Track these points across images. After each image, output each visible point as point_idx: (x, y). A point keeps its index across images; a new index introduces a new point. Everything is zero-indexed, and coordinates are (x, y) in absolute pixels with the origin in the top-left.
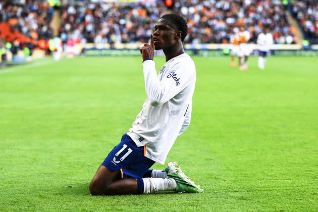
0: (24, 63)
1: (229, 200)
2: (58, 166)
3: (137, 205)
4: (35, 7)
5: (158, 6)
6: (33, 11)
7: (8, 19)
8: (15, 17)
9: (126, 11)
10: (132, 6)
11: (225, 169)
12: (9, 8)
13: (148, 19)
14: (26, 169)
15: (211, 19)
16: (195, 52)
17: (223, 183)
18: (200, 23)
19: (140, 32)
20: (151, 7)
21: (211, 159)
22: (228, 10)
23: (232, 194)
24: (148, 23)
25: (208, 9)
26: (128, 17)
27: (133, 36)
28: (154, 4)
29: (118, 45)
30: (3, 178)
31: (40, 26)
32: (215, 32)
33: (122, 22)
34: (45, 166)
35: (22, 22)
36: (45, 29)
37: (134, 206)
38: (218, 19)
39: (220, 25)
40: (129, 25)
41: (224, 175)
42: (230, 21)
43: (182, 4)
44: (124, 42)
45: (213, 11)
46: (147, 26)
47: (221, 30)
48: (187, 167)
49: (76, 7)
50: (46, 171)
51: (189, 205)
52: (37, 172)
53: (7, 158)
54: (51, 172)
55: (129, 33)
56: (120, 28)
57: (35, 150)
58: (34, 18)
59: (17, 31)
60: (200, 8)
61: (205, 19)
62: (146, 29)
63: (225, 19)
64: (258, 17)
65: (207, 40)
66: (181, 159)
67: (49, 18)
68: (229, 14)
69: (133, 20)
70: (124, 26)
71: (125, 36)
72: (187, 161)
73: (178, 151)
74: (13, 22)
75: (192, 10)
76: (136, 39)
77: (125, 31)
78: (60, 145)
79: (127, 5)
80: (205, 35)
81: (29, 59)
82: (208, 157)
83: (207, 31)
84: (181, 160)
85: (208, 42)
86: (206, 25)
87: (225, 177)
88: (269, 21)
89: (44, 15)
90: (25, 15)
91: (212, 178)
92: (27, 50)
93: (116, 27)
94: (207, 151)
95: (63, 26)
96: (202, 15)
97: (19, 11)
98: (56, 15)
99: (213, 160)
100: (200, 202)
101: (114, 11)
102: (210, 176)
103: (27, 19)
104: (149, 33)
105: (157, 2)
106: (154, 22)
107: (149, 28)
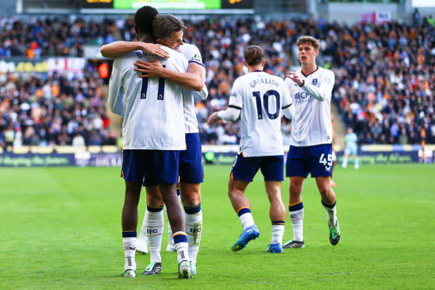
9: (33, 89)
13: (70, 101)
20: (74, 79)
24: (71, 109)
26: (34, 98)
28: (80, 76)
29: (19, 148)
33: (25, 107)
40: (38, 112)
44: (26, 142)
46: (67, 115)
55: (37, 127)
69: (42, 102)
70: (29, 112)
71: (31, 133)
76: (49, 138)
79: (34, 75)
93: (14, 116)
101: (11, 86)
104: (71, 126)
105: (85, 70)
106: (82, 106)
107: (74, 118)
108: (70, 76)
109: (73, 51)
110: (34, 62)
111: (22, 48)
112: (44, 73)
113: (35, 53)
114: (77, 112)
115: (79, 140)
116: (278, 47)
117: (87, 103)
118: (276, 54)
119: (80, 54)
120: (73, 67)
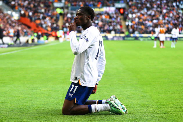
0: (44, 44)
1: (154, 118)
2: (62, 99)
3: (104, 120)
4: (50, 14)
5: (116, 13)
6: (48, 16)
7: (35, 20)
8: (39, 19)
9: (99, 16)
10: (102, 13)
11: (152, 101)
12: (36, 14)
13: (110, 20)
14: (44, 100)
15: (145, 20)
16: (136, 38)
17: (151, 109)
18: (138, 22)
19: (106, 27)
20: (112, 13)
21: (144, 96)
22: (154, 16)
23: (156, 115)
24: (111, 22)
25: (143, 15)
26: (100, 19)
27: (102, 29)
28: (114, 12)
30: (32, 105)
31: (53, 24)
32: (147, 28)
33: (96, 22)
34: (55, 99)
35: (43, 22)
36: (55, 25)
37: (102, 121)
38: (148, 21)
39: (149, 23)
40: (100, 23)
41: (151, 105)
42: (155, 21)
43: (129, 12)
45: (146, 16)
46: (110, 24)
47: (150, 26)
48: (131, 100)
49: (72, 14)
50: (55, 102)
51: (133, 121)
52: (50, 102)
53: (34, 94)
54: (58, 102)
55: (100, 28)
56: (95, 25)
57: (49, 90)
58: (49, 20)
59: (40, 26)
60: (139, 14)
61: (141, 20)
62: (110, 26)
63: (152, 20)
64: (170, 19)
66: (128, 96)
67: (57, 20)
68: (154, 18)
69: (102, 21)
70: (98, 24)
72: (132, 97)
73: (127, 91)
74: (38, 22)
75: (134, 16)
76: (104, 31)
77: (98, 26)
78: (63, 88)
79: (99, 12)
80: (142, 29)
81: (47, 41)
82: (142, 95)
83: (142, 27)
84: (128, 97)
85: (143, 33)
86: (142, 24)
87: (152, 106)
88: (176, 22)
89: (55, 18)
90: (44, 18)
91: (145, 106)
92: (45, 37)
94: (142, 91)
95: (64, 24)
96: (139, 18)
97: (41, 16)
98: (61, 18)
99: (146, 96)
100: (139, 119)
102: (144, 105)
103: (45, 20)
104: (111, 28)
105: (115, 11)
106: (114, 22)
107: (111, 25)
108: (110, 12)
109: (112, 5)
110: (100, 8)
111: (96, 4)
112: (103, 12)
113: (100, 5)
114: (112, 24)
115: (113, 32)
116: (174, 4)
117: (115, 21)
118: (174, 6)
119: (114, 6)
120: (111, 10)
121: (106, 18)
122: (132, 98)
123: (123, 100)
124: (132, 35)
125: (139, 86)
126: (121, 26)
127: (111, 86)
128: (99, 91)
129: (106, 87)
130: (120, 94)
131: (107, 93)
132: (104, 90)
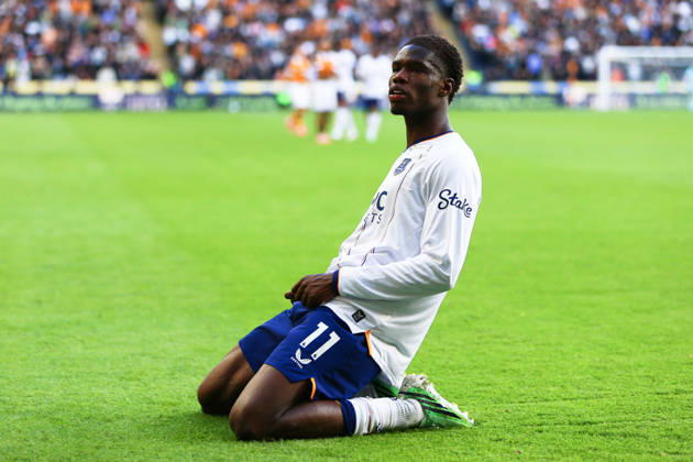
9: (42, 2)
13: (95, 21)
15: (248, 20)
16: (211, 101)
18: (221, 30)
19: (76, 54)
22: (289, 1)
24: (97, 31)
26: (47, 15)
29: (24, 85)
32: (259, 52)
33: (33, 28)
38: (264, 21)
39: (268, 35)
40: (50, 35)
42: (294, 25)
44: (36, 76)
46: (92, 37)
47: (270, 47)
55: (49, 57)
56: (26, 43)
61: (233, 22)
62: (92, 47)
63: (280, 20)
64: (360, 15)
65: (237, 72)
66: (180, 359)
68: (290, 9)
69: (57, 23)
70: (38, 36)
71: (40, 64)
73: (171, 341)
76: (66, 71)
77: (39, 49)
83: (237, 50)
84: (179, 364)
85: (242, 77)
86: (237, 37)
88: (387, 26)
93: (18, 41)
104: (99, 55)
115: (107, 76)
117: (118, 22)
121: (77, 11)
122: (197, 368)
123: (155, 379)
124: (192, 87)
125: (225, 316)
126: (142, 45)
127: (100, 316)
128: (47, 343)
129: (78, 323)
130: (143, 355)
131: (86, 348)
132: (69, 336)
